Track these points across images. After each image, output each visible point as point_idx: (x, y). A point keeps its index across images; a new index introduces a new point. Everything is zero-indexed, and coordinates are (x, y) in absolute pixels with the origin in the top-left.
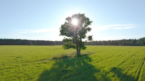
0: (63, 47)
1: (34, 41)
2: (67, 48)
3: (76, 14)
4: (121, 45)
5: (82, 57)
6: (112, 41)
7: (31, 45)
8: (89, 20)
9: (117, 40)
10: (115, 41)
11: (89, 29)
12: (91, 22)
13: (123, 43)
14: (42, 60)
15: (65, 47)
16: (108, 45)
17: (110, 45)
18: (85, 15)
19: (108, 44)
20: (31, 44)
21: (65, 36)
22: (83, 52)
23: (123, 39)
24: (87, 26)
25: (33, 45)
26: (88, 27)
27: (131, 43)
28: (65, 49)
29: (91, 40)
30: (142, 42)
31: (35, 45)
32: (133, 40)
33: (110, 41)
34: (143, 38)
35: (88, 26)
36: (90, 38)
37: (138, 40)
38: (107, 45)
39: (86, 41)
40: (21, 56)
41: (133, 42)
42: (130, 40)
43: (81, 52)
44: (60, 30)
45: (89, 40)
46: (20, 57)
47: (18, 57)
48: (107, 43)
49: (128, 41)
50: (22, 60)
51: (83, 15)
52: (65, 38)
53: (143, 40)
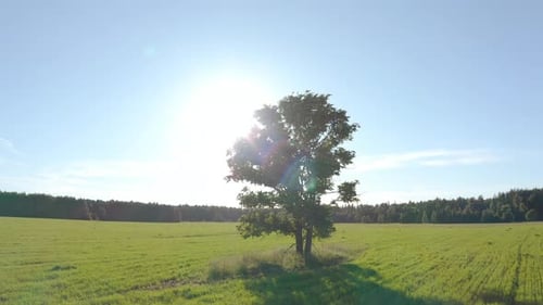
0: (239, 228)
1: (99, 203)
2: (257, 234)
3: (294, 95)
4: (430, 222)
5: (325, 268)
6: (395, 205)
7: (88, 219)
8: (346, 119)
9: (412, 204)
10: (403, 205)
11: (347, 157)
12: (354, 128)
13: (434, 213)
14: (167, 281)
15: (248, 229)
16: (381, 222)
17: (386, 221)
18: (328, 101)
19: (381, 217)
20: (90, 214)
21: (246, 183)
22: (320, 247)
23: (433, 199)
24: (336, 144)
25: (94, 219)
26: (341, 149)
27: (464, 212)
29: (349, 200)
30: (506, 208)
31: (102, 219)
32: (472, 200)
33: (385, 206)
34: (508, 194)
35: (340, 146)
36: (348, 191)
37: (489, 201)
38: (375, 221)
39: (333, 202)
40: (72, 264)
41: (473, 210)
42: (461, 202)
43: (313, 249)
44: (229, 157)
45: (344, 200)
46: (68, 268)
47: (57, 268)
48: (377, 215)
49: (452, 204)
50: (81, 282)
51: (323, 99)
53: (508, 202)
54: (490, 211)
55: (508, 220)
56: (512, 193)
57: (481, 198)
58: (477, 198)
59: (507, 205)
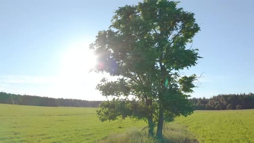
0: (99, 113)
1: (19, 96)
15: (107, 113)
25: (16, 104)
27: (197, 104)
28: (103, 120)
30: (217, 104)
32: (200, 99)
41: (201, 104)
42: (195, 100)
52: (103, 80)
53: (218, 100)
54: (209, 104)
55: (218, 109)
56: (219, 96)
57: (204, 98)
58: (202, 98)
59: (218, 102)
